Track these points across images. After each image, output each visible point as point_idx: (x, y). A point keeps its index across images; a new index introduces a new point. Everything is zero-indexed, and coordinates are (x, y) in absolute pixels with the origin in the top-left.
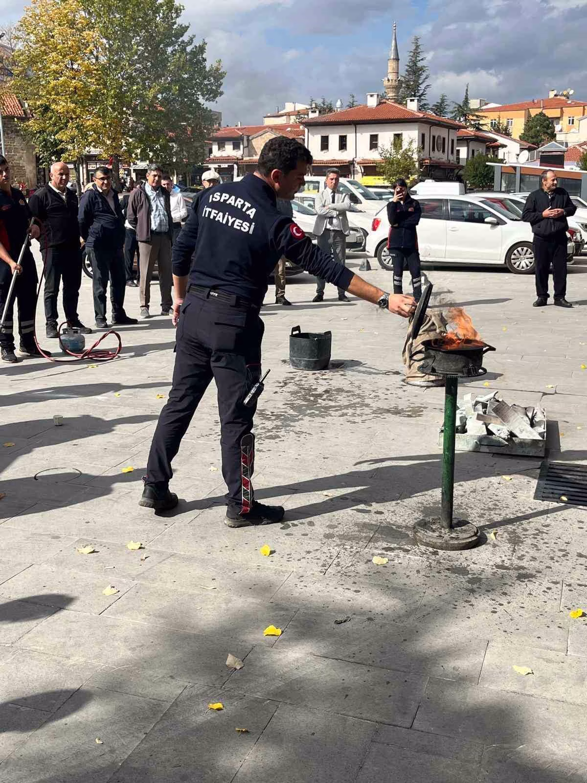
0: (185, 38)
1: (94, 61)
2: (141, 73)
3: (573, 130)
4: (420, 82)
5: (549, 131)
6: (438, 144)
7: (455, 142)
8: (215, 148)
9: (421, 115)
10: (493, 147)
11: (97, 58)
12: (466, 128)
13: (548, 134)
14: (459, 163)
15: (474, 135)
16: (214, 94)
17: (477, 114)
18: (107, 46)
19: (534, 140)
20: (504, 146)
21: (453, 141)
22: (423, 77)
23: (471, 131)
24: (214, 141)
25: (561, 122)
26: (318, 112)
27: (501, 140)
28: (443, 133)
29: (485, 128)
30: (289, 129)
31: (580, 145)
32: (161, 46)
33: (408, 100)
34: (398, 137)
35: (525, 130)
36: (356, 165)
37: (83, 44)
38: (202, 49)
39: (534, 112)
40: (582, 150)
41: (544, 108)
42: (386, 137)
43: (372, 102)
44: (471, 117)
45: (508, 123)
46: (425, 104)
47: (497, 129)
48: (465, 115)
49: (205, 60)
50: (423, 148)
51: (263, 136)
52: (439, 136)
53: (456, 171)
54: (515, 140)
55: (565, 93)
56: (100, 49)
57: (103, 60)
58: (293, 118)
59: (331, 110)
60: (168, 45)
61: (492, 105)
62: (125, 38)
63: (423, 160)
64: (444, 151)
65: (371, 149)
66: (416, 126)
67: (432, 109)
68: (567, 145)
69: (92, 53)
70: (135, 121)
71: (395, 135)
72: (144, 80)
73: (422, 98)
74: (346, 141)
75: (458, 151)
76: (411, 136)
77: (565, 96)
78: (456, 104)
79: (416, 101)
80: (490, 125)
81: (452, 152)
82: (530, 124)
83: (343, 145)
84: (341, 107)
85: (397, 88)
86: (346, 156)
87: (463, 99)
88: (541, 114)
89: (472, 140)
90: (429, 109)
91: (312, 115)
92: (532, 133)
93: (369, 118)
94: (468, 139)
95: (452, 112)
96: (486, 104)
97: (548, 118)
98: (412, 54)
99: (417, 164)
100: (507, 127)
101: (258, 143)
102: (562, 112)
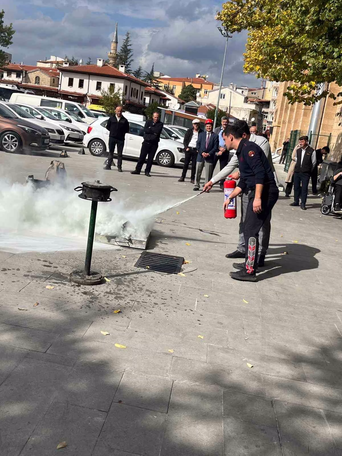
3: (206, 97)
4: (128, 57)
5: (194, 95)
6: (134, 93)
7: (144, 93)
8: (5, 74)
9: (126, 76)
10: (164, 100)
12: (151, 87)
13: (193, 97)
14: (145, 105)
15: (154, 91)
16: (7, 43)
17: (157, 80)
19: (186, 99)
20: (169, 100)
21: (142, 92)
22: (130, 55)
23: (153, 88)
24: (5, 70)
25: (200, 92)
26: (68, 64)
27: (168, 96)
28: (137, 87)
29: (161, 88)
30: (51, 71)
31: (208, 105)
33: (120, 66)
34: (112, 85)
35: (182, 93)
36: (88, 97)
38: (1, 15)
39: (187, 84)
40: (208, 108)
41: (193, 82)
42: (106, 85)
43: (100, 64)
44: (154, 81)
45: (173, 87)
46: (129, 70)
47: (167, 89)
48: (151, 80)
49: (3, 22)
50: (126, 94)
51: (35, 72)
52: (135, 89)
53: (143, 109)
54: (175, 98)
55: (204, 76)
58: (54, 65)
59: (77, 64)
61: (166, 77)
63: (126, 100)
64: (137, 97)
65: (97, 89)
66: (123, 81)
67: (133, 73)
68: (201, 104)
73: (129, 66)
74: (83, 83)
75: (145, 99)
76: (119, 86)
77: (203, 78)
78: (147, 72)
79: (124, 67)
80: (163, 87)
81: (141, 99)
82: (185, 90)
83: (81, 85)
84: (82, 63)
85: (115, 58)
86: (83, 91)
87: (151, 70)
88: (191, 85)
89: (152, 94)
91: (65, 65)
92: (185, 95)
93: (97, 72)
94: (150, 93)
95: (144, 77)
96: (163, 75)
97: (194, 89)
98: (125, 41)
99: (121, 102)
100: (172, 90)
101: (32, 76)
102: (202, 86)
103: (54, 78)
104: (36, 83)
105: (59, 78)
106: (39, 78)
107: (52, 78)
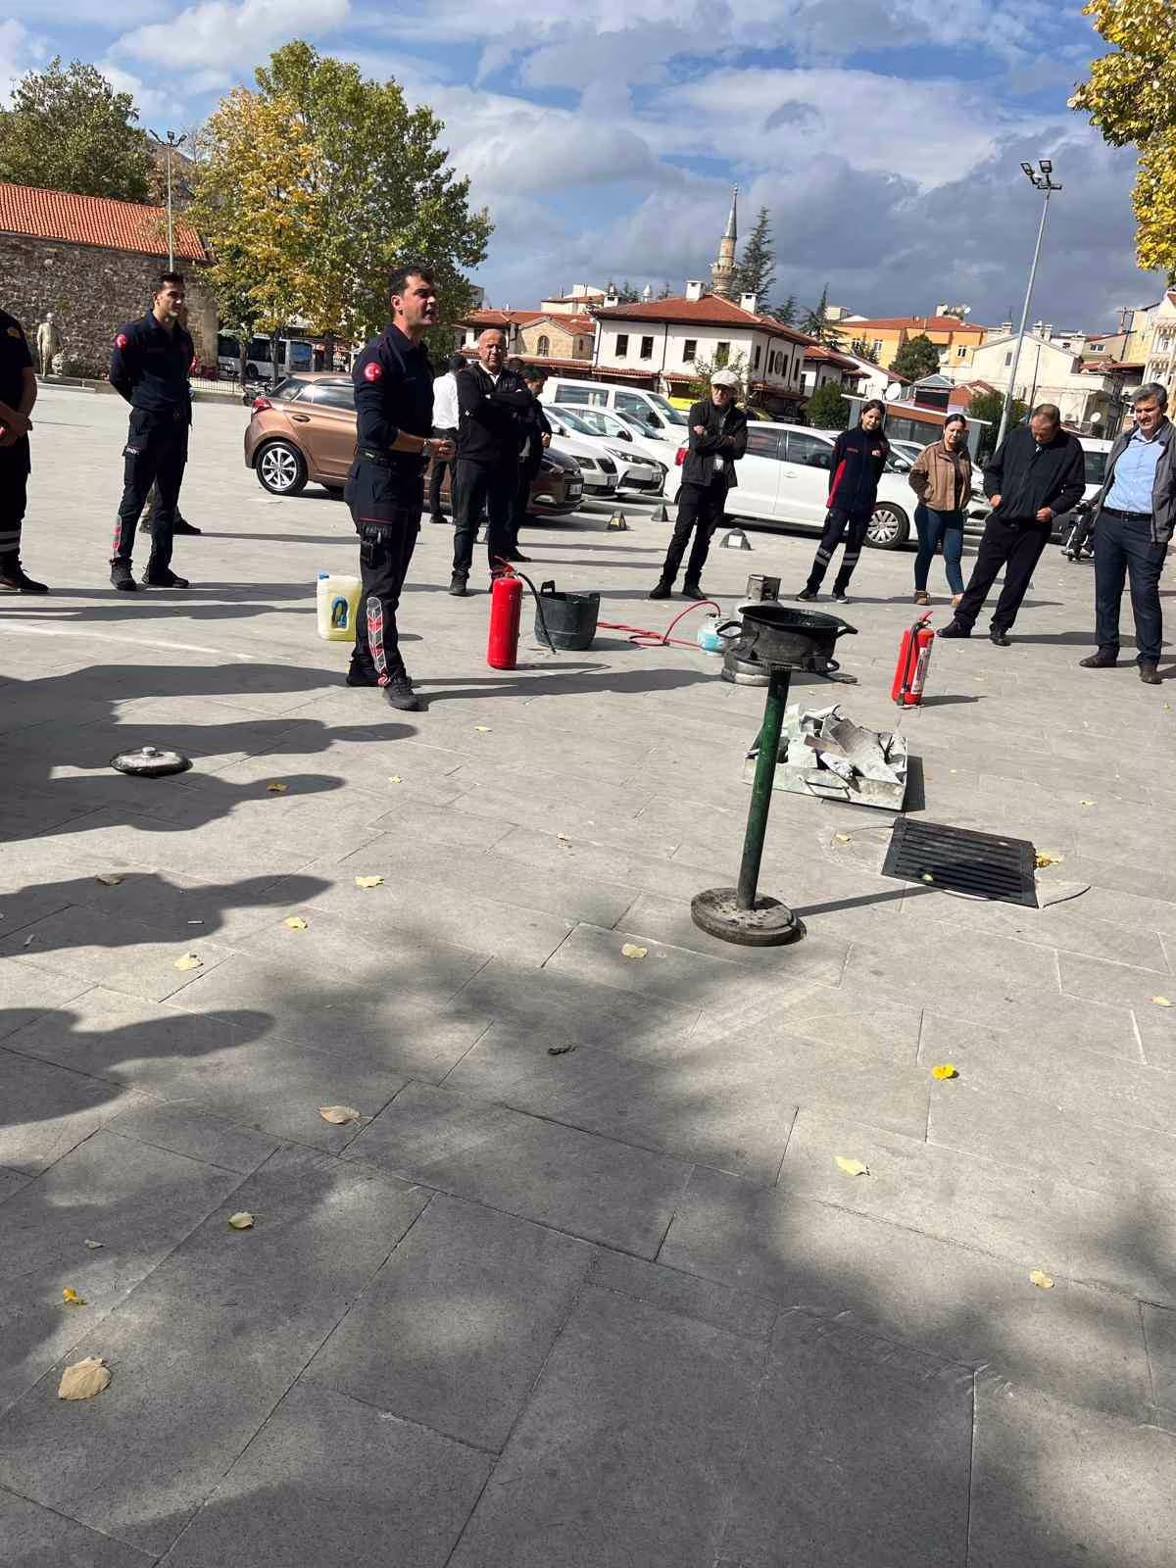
0: (442, 171)
1: (310, 190)
2: (376, 215)
3: (963, 363)
4: (763, 273)
5: (930, 362)
6: (778, 363)
7: (801, 363)
8: (470, 336)
9: (759, 320)
10: (852, 376)
11: (314, 187)
12: (818, 345)
13: (929, 366)
14: (802, 392)
15: (829, 357)
16: (475, 257)
17: (835, 328)
18: (331, 171)
19: (909, 373)
20: (866, 376)
21: (798, 361)
22: (767, 267)
23: (824, 351)
24: (469, 326)
25: (948, 351)
26: (616, 300)
27: (864, 368)
28: (786, 348)
29: (843, 349)
30: (575, 321)
31: (972, 385)
32: (407, 180)
33: (744, 294)
34: (723, 347)
35: (898, 357)
36: (662, 380)
37: (296, 163)
38: (462, 190)
39: (912, 334)
40: (973, 392)
41: (927, 329)
42: (707, 346)
43: (693, 294)
44: (826, 332)
45: (876, 345)
46: (765, 306)
47: (859, 350)
48: (818, 328)
49: (466, 206)
50: (756, 367)
51: (538, 327)
52: (780, 353)
53: (798, 403)
54: (882, 370)
55: (959, 310)
56: (320, 174)
57: (323, 190)
58: (582, 306)
59: (635, 300)
60: (418, 179)
61: (857, 318)
62: (358, 163)
63: (755, 383)
64: (784, 375)
65: (685, 360)
66: (751, 333)
67: (774, 314)
68: (953, 381)
69: (308, 177)
70: (360, 285)
71: (720, 344)
72: (379, 226)
73: (763, 296)
74: (651, 345)
75: (804, 376)
76: (742, 347)
77: (957, 315)
78: (808, 310)
79: (754, 298)
80: (850, 346)
81: (796, 378)
82: (906, 349)
83: (646, 350)
84: (651, 294)
85: (730, 279)
86: (650, 366)
87: (819, 304)
88: (922, 336)
89: (824, 363)
90: (769, 313)
91: (608, 304)
92: (906, 363)
93: (687, 316)
94: (817, 361)
95: (801, 323)
96: (849, 316)
97: (932, 344)
98: (755, 232)
99: (745, 388)
100: (873, 352)
101: (530, 336)
102: (951, 338)
103: (583, 337)
104: (538, 353)
105: (594, 338)
106: (546, 338)
107: (578, 338)
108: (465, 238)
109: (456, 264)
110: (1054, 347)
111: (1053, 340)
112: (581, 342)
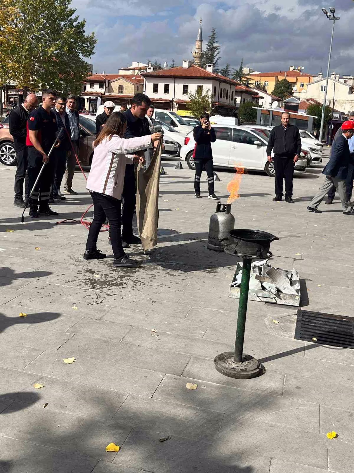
0: (73, 17)
1: (14, 26)
2: (44, 36)
3: (303, 91)
5: (289, 90)
6: (224, 94)
7: (234, 93)
8: (88, 86)
9: (215, 75)
10: (256, 98)
11: (16, 25)
12: (241, 85)
14: (235, 106)
15: (245, 90)
16: (89, 53)
17: (247, 77)
18: (23, 18)
19: (280, 95)
20: (262, 98)
21: (233, 92)
22: (216, 53)
23: (243, 87)
24: (88, 82)
25: (296, 85)
26: (152, 69)
27: (261, 94)
28: (227, 87)
29: (251, 86)
30: (134, 78)
31: (307, 100)
32: (57, 21)
33: (207, 65)
34: (200, 87)
35: (275, 88)
36: (174, 103)
37: (8, 15)
38: (82, 25)
39: (281, 78)
40: (308, 103)
41: (287, 76)
42: (193, 87)
43: (186, 65)
44: (243, 79)
45: (265, 83)
46: (217, 69)
47: (259, 87)
48: (240, 77)
49: (84, 32)
50: (215, 95)
51: (118, 81)
52: (225, 89)
53: (234, 111)
54: (269, 95)
55: (299, 68)
56: (18, 20)
57: (20, 26)
58: (137, 72)
59: (160, 68)
60: (62, 20)
61: (256, 73)
62: (36, 14)
63: (215, 102)
64: (227, 98)
65: (183, 93)
66: (211, 81)
67: (221, 72)
68: (299, 99)
69: (13, 21)
70: (38, 66)
71: (198, 86)
72: (45, 41)
73: (216, 65)
74: (168, 88)
75: (236, 99)
76: (208, 87)
77: (299, 70)
78: (235, 70)
79: (212, 66)
80: (254, 84)
81: (232, 99)
82: (278, 85)
83: (166, 90)
84: (167, 67)
85: (201, 58)
86: (168, 97)
87: (240, 67)
88: (285, 80)
89: (244, 92)
90: (219, 72)
91: (148, 71)
92: (279, 91)
93: (183, 74)
94: (241, 92)
95: (233, 75)
96: (253, 72)
97: (289, 83)
98: (210, 38)
99: (211, 105)
100: (264, 86)
101: (115, 85)
102: (297, 80)
103: (138, 85)
104: (119, 92)
105: (143, 85)
106: (122, 86)
107: (136, 86)
108: (84, 45)
109: (81, 56)
110: (341, 83)
111: (340, 80)
112: (138, 87)
